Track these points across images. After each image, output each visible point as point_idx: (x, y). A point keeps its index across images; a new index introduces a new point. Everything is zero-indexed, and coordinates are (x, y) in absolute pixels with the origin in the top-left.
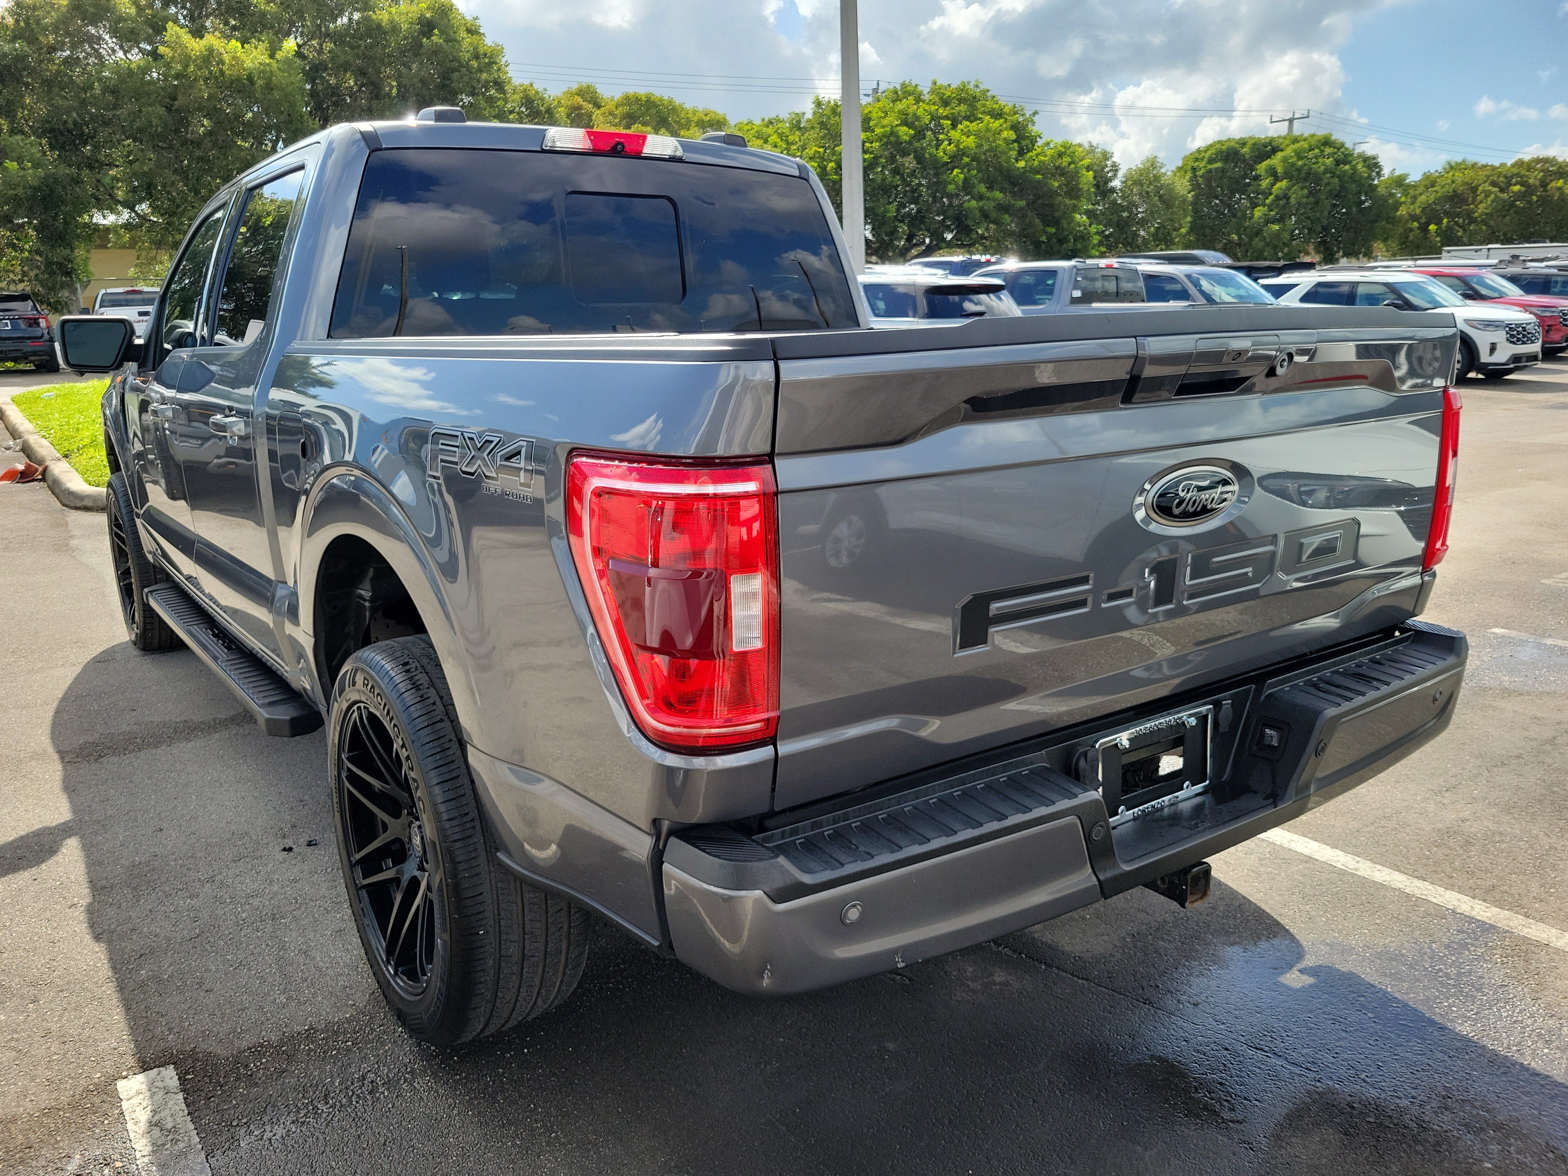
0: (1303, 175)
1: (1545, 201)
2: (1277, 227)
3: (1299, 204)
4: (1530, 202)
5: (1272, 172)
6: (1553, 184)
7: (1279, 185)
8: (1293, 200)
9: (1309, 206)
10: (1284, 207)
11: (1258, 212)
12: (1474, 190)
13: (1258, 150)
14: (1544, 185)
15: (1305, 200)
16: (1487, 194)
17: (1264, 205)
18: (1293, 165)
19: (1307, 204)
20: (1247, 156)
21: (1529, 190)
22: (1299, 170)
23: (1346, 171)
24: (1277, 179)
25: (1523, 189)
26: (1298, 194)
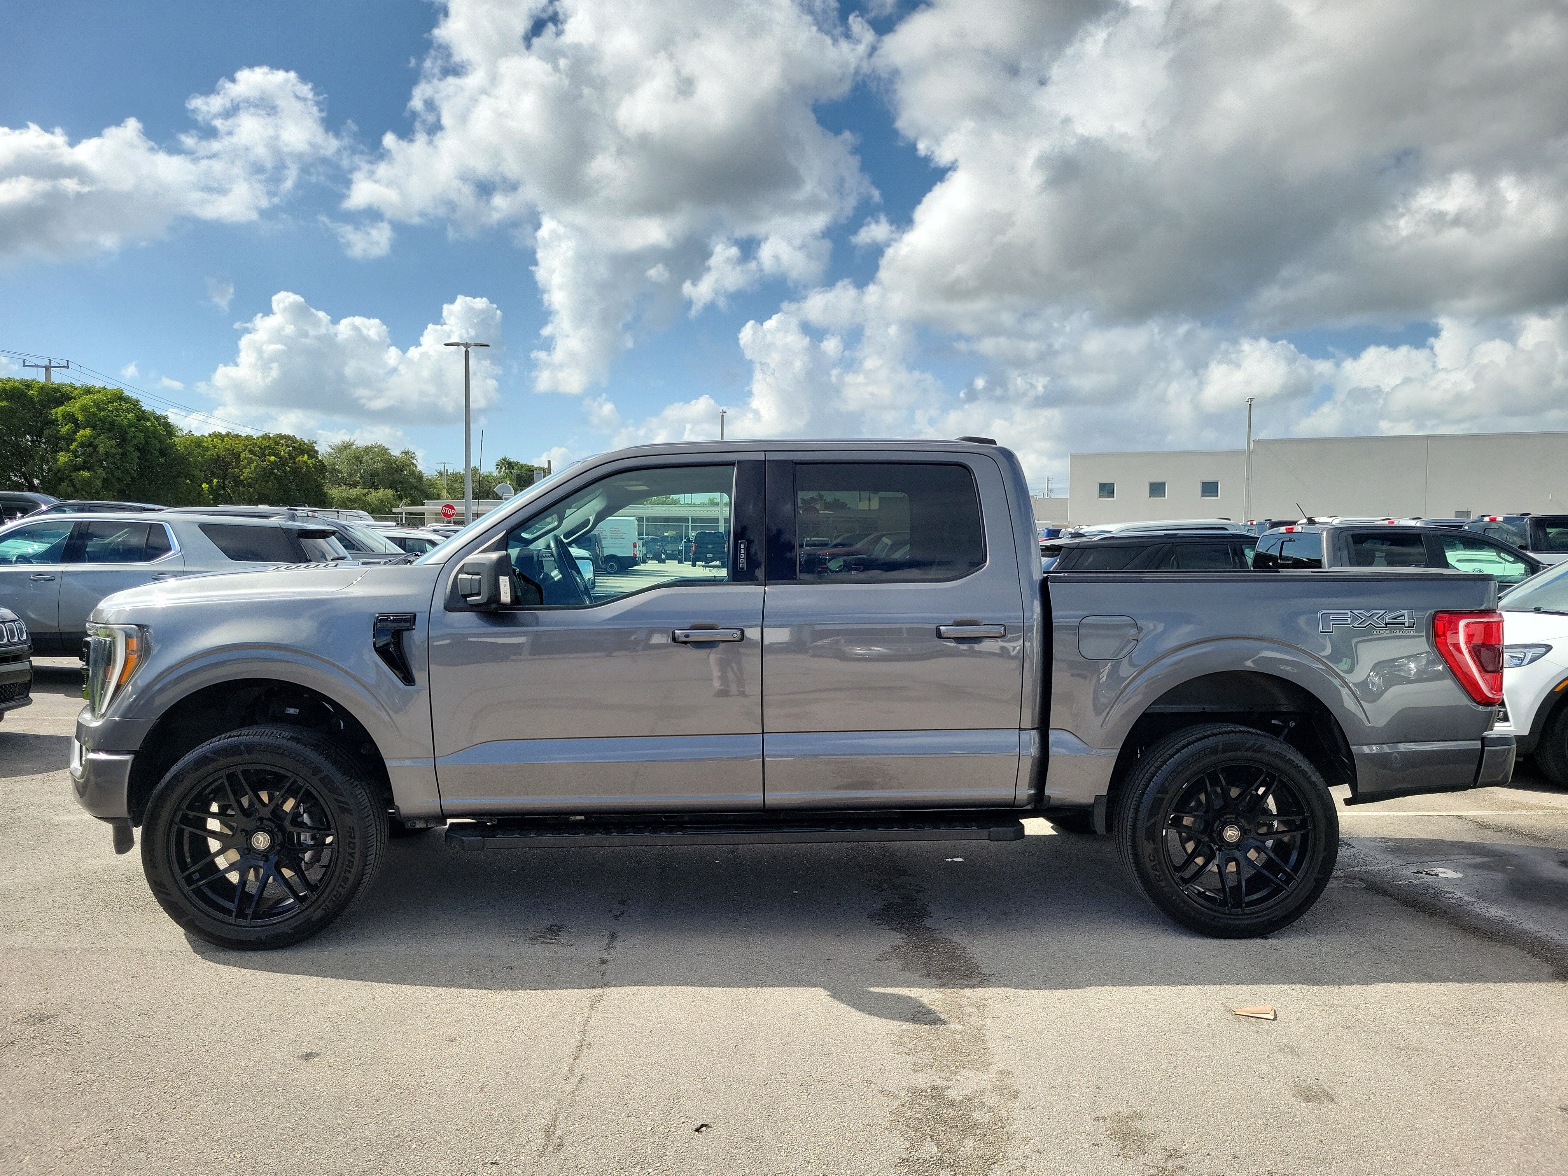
0: (107, 426)
1: (296, 472)
2: (86, 474)
3: (107, 454)
4: (284, 471)
5: (70, 418)
6: (300, 458)
7: (81, 432)
8: (101, 449)
9: (118, 457)
10: (90, 455)
11: (63, 458)
12: (237, 456)
13: (48, 394)
14: (292, 457)
15: (114, 451)
16: (251, 461)
17: (68, 451)
18: (95, 415)
19: (115, 454)
20: (37, 399)
21: (282, 461)
22: (103, 421)
23: (148, 427)
24: (77, 426)
25: (277, 460)
26: (105, 444)
